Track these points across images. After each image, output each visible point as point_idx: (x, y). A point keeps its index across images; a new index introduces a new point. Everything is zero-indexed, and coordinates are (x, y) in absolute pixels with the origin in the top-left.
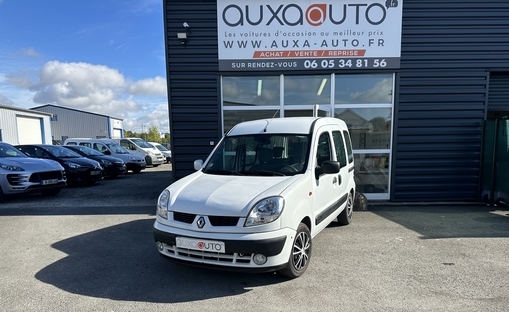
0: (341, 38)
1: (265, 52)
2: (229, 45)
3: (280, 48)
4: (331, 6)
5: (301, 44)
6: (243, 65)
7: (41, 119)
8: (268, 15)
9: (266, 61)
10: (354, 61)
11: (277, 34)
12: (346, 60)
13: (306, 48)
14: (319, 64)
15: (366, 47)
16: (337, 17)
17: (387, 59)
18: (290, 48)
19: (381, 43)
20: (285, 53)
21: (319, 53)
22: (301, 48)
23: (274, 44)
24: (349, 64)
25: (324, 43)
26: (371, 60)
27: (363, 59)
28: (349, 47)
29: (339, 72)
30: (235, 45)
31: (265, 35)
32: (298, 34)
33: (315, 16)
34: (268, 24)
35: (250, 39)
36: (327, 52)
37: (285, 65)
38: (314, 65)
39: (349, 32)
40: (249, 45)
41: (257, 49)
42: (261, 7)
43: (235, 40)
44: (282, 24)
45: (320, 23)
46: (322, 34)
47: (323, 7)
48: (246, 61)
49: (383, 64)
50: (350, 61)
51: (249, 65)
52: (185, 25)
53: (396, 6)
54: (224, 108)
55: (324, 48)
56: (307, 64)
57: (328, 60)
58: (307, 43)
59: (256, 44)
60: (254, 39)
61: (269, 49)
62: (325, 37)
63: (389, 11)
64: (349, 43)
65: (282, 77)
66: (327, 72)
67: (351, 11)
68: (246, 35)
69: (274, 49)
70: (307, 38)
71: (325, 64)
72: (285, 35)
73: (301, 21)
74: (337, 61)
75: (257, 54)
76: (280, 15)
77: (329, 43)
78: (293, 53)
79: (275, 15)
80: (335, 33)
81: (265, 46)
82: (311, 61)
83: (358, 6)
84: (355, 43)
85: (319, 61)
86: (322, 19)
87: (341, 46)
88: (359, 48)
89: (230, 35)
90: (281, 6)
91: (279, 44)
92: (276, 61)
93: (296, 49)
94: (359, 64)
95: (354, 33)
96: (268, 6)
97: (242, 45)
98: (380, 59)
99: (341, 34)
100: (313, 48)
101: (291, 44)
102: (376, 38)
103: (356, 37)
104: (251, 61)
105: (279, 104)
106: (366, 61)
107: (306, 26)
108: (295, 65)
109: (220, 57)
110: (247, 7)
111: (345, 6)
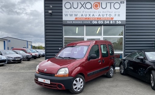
0: (105, 14)
1: (79, 18)
2: (66, 15)
3: (84, 17)
4: (101, 3)
5: (91, 15)
6: (71, 22)
7: (4, 41)
8: (80, 6)
9: (79, 21)
10: (110, 21)
11: (83, 12)
12: (107, 21)
13: (93, 17)
15: (114, 17)
17: (121, 21)
19: (119, 15)
20: (86, 18)
21: (98, 18)
23: (82, 15)
25: (99, 15)
26: (116, 21)
27: (113, 21)
28: (108, 16)
29: (105, 25)
30: (69, 15)
31: (79, 12)
32: (90, 12)
33: (96, 6)
34: (80, 8)
35: (74, 13)
36: (100, 18)
37: (86, 22)
38: (96, 23)
39: (108, 12)
40: (73, 15)
41: (76, 17)
42: (78, 3)
44: (85, 9)
46: (99, 12)
47: (99, 3)
48: (72, 21)
49: (120, 23)
50: (108, 21)
51: (73, 22)
53: (124, 3)
54: (64, 37)
55: (99, 17)
56: (94, 22)
57: (101, 21)
58: (93, 15)
59: (76, 15)
61: (80, 17)
62: (100, 13)
63: (122, 5)
64: (108, 15)
65: (85, 26)
66: (100, 25)
67: (109, 5)
68: (72, 12)
69: (82, 17)
70: (93, 13)
71: (100, 22)
72: (86, 12)
73: (91, 8)
74: (104, 21)
75: (76, 18)
76: (84, 6)
77: (101, 15)
78: (89, 18)
79: (82, 6)
80: (103, 12)
81: (79, 16)
82: (95, 21)
83: (111, 3)
84: (110, 15)
85: (98, 21)
86: (98, 7)
87: (105, 16)
88: (112, 17)
89: (67, 12)
90: (85, 3)
91: (84, 15)
92: (83, 21)
93: (90, 17)
94: (111, 23)
96: (80, 3)
97: (71, 15)
98: (119, 21)
99: (105, 12)
100: (95, 17)
101: (88, 15)
102: (117, 14)
103: (110, 13)
104: (74, 21)
105: (84, 36)
106: (114, 21)
107: (93, 9)
108: (89, 22)
109: (63, 19)
110: (73, 3)
111: (106, 3)
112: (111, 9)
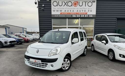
0: (81, 10)
1: (63, 13)
2: (54, 11)
3: (67, 12)
4: (79, 2)
5: (72, 11)
7: (6, 28)
8: (64, 4)
9: (63, 15)
10: (85, 15)
11: (66, 9)
12: (83, 15)
15: (88, 12)
17: (93, 15)
18: (69, 12)
19: (91, 11)
21: (76, 13)
22: (72, 12)
23: (65, 11)
24: (83, 16)
25: (77, 11)
26: (89, 15)
27: (87, 15)
28: (83, 12)
29: (81, 18)
31: (63, 9)
32: (71, 9)
34: (64, 6)
35: (59, 10)
36: (78, 13)
37: (68, 16)
38: (75, 16)
39: (83, 8)
40: (59, 11)
41: (61, 12)
42: (62, 2)
43: (56, 10)
44: (67, 6)
45: (76, 6)
47: (77, 2)
48: (58, 15)
49: (92, 16)
50: (84, 15)
52: (43, 5)
54: (53, 26)
57: (78, 15)
58: (73, 11)
59: (61, 11)
62: (78, 9)
63: (93, 3)
65: (67, 19)
66: (78, 18)
68: (58, 9)
69: (65, 12)
70: (73, 9)
72: (68, 9)
74: (80, 15)
76: (67, 4)
77: (79, 11)
81: (63, 11)
82: (74, 15)
83: (86, 2)
84: (85, 11)
85: (76, 15)
86: (77, 5)
87: (81, 12)
89: (54, 8)
90: (67, 2)
92: (66, 15)
93: (70, 12)
94: (86, 16)
96: (64, 2)
97: (57, 11)
98: (91, 15)
102: (90, 10)
103: (85, 9)
104: (60, 15)
107: (73, 7)
108: (70, 16)
109: (52, 14)
110: (59, 2)
111: (83, 2)
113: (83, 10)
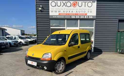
0: (81, 11)
1: (61, 14)
2: (52, 11)
3: (65, 13)
4: (78, 2)
5: (71, 12)
6: (56, 17)
9: (62, 16)
10: (84, 16)
11: (65, 9)
12: (82, 16)
13: (72, 13)
14: (75, 17)
15: (87, 13)
16: (80, 5)
18: (68, 13)
19: (91, 12)
20: (67, 14)
21: (75, 14)
22: (71, 13)
23: (64, 12)
24: (83, 17)
25: (77, 12)
26: (89, 16)
29: (81, 19)
30: (54, 12)
31: (62, 9)
32: (70, 9)
35: (57, 10)
36: (77, 14)
37: (67, 17)
38: (74, 17)
42: (61, 2)
45: (76, 7)
47: (76, 3)
49: (92, 17)
51: (58, 17)
52: (41, 6)
53: (95, 2)
54: (51, 28)
55: (77, 13)
56: (72, 17)
57: (78, 16)
59: (59, 11)
60: (59, 10)
62: (77, 10)
63: (93, 4)
64: (83, 12)
65: (66, 20)
66: (77, 19)
69: (64, 13)
70: (72, 10)
72: (67, 9)
73: (71, 6)
74: (80, 16)
75: (60, 14)
76: (65, 4)
78: (69, 14)
79: (64, 4)
80: (80, 9)
81: (62, 12)
83: (85, 2)
84: (84, 12)
85: (75, 16)
86: (76, 6)
87: (81, 13)
88: (86, 13)
89: (53, 9)
90: (66, 2)
91: (65, 12)
92: (64, 16)
94: (85, 17)
95: (84, 9)
97: (56, 12)
100: (74, 13)
102: (90, 10)
103: (85, 10)
105: (65, 27)
106: (87, 16)
107: (72, 7)
108: (69, 17)
109: (50, 15)
110: (57, 2)
111: (82, 2)
112: (85, 7)
113: (82, 11)
